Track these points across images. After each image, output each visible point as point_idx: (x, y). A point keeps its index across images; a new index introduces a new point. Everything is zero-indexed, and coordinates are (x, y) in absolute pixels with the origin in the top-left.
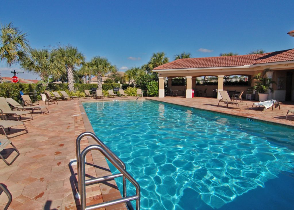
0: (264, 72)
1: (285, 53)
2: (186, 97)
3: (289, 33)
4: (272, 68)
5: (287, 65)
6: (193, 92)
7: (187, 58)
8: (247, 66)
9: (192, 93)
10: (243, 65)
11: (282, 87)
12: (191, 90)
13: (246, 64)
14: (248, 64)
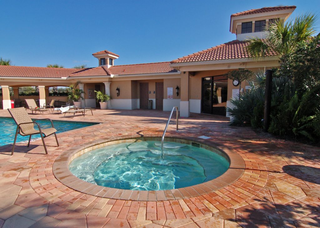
0: (77, 84)
1: (91, 70)
2: (3, 109)
3: (93, 55)
4: (82, 81)
5: (90, 79)
6: (13, 102)
7: (5, 64)
8: (65, 78)
9: (12, 104)
10: (61, 77)
11: (92, 97)
12: (10, 101)
13: (64, 76)
14: (65, 77)
